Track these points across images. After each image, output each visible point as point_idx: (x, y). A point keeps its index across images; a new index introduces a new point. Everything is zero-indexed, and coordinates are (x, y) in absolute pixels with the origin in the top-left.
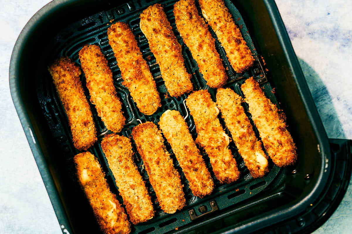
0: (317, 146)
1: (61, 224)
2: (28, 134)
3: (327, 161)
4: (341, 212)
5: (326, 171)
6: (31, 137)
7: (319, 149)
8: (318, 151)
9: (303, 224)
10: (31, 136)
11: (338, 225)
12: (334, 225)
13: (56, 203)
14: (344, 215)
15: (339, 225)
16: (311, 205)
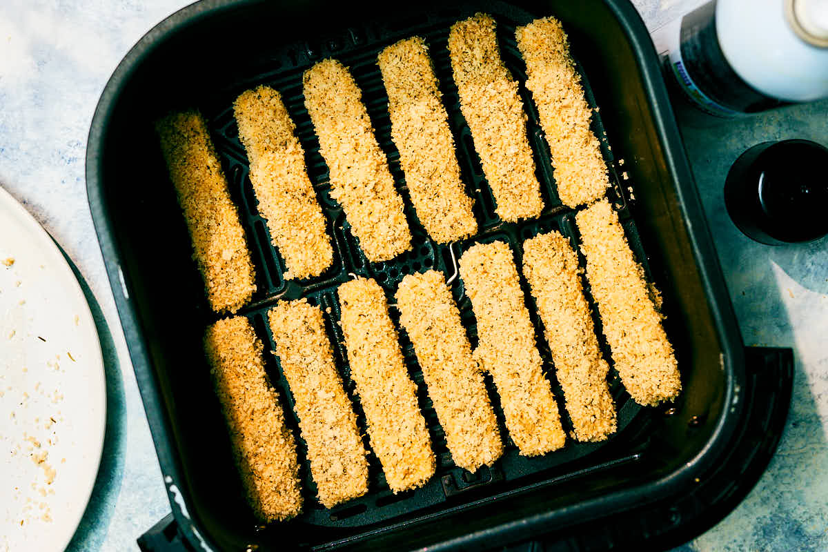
0: (719, 357)
1: (165, 474)
2: (114, 277)
3: (737, 390)
4: (811, 440)
5: (733, 410)
6: (121, 284)
7: (722, 363)
8: (720, 366)
9: (676, 520)
10: (119, 281)
11: (804, 466)
12: (795, 467)
13: (160, 429)
14: (817, 446)
15: (806, 466)
16: (697, 480)
